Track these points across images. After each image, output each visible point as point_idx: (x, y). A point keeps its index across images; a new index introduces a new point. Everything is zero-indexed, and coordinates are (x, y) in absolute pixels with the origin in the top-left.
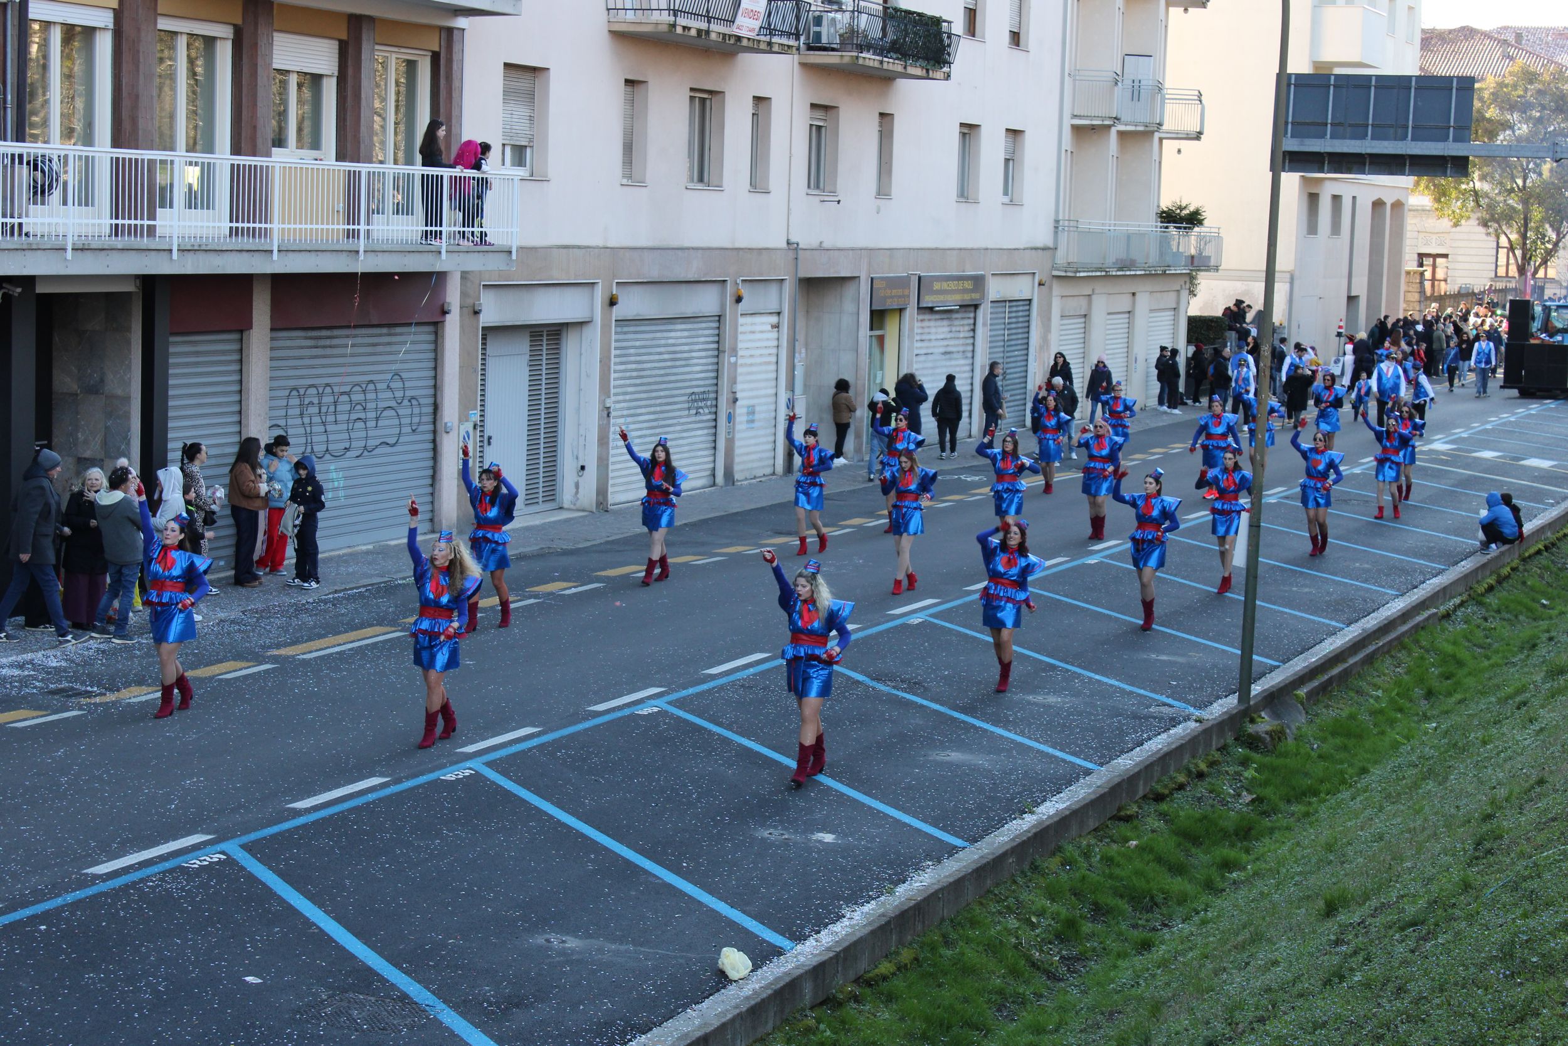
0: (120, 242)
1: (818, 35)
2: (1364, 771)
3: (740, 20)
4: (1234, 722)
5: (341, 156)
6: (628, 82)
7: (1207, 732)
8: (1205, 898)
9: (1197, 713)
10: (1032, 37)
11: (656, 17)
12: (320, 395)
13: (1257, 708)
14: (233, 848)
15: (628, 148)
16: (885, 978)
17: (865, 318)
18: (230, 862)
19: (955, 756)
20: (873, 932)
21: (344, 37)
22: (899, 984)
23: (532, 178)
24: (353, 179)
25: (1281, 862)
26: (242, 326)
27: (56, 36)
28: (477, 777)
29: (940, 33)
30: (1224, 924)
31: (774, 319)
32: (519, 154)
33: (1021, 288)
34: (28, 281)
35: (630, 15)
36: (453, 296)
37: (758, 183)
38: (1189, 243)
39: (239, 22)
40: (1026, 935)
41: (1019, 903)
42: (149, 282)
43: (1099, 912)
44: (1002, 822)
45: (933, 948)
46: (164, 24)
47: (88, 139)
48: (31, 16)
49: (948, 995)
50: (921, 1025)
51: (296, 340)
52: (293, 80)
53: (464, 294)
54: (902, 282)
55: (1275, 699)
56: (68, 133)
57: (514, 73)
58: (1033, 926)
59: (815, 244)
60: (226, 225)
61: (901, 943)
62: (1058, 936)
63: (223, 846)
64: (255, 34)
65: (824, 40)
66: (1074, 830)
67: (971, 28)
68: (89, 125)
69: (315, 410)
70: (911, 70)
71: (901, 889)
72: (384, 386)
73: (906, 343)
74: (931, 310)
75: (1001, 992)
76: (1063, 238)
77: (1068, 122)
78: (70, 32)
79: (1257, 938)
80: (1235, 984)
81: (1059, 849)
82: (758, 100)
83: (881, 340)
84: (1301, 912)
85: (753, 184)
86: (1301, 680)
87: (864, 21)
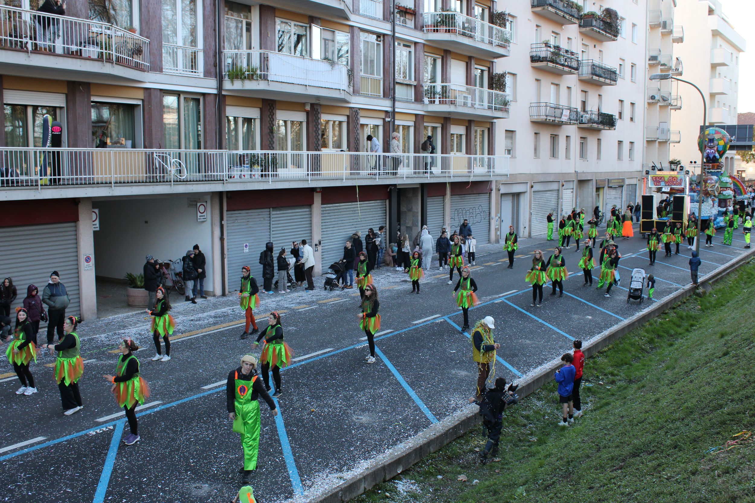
0: (416, 176)
1: (582, 120)
2: (728, 302)
3: (563, 117)
4: (693, 290)
5: (467, 153)
6: (535, 133)
7: (686, 292)
8: (687, 333)
9: (683, 287)
10: (636, 119)
11: (542, 117)
12: (462, 211)
14: (446, 318)
15: (535, 149)
16: (605, 352)
17: (595, 190)
18: (445, 321)
20: (602, 340)
21: (467, 125)
22: (609, 353)
23: (513, 157)
24: (470, 159)
25: (707, 325)
26: (444, 195)
27: (401, 128)
28: (503, 302)
29: (612, 118)
30: (693, 340)
31: (572, 190)
32: (509, 151)
33: (634, 182)
34: (395, 185)
35: (536, 117)
36: (494, 187)
37: (567, 157)
38: (677, 169)
39: (443, 122)
40: (641, 342)
41: (639, 334)
42: (422, 185)
43: (659, 336)
44: (633, 314)
45: (617, 344)
46: (425, 124)
47: (409, 152)
48: (396, 123)
49: (621, 356)
50: (614, 363)
51: (456, 198)
52: (455, 136)
53: (496, 186)
54: (604, 180)
55: (704, 283)
56: (404, 151)
57: (507, 132)
58: (642, 340)
59: (582, 171)
60: (440, 171)
61: (609, 343)
62: (649, 342)
63: (444, 317)
64: (446, 125)
65: (584, 121)
66: (652, 316)
67: (620, 117)
68: (409, 149)
69: (461, 214)
70: (605, 128)
71: (609, 330)
72: (477, 208)
73: (605, 196)
74: (611, 187)
75: (634, 356)
76: (645, 169)
77: (645, 140)
78: (404, 126)
79: (702, 343)
80: (697, 354)
82: (567, 137)
83: (598, 195)
84: (713, 337)
85: (566, 157)
86: (710, 279)
87: (593, 116)
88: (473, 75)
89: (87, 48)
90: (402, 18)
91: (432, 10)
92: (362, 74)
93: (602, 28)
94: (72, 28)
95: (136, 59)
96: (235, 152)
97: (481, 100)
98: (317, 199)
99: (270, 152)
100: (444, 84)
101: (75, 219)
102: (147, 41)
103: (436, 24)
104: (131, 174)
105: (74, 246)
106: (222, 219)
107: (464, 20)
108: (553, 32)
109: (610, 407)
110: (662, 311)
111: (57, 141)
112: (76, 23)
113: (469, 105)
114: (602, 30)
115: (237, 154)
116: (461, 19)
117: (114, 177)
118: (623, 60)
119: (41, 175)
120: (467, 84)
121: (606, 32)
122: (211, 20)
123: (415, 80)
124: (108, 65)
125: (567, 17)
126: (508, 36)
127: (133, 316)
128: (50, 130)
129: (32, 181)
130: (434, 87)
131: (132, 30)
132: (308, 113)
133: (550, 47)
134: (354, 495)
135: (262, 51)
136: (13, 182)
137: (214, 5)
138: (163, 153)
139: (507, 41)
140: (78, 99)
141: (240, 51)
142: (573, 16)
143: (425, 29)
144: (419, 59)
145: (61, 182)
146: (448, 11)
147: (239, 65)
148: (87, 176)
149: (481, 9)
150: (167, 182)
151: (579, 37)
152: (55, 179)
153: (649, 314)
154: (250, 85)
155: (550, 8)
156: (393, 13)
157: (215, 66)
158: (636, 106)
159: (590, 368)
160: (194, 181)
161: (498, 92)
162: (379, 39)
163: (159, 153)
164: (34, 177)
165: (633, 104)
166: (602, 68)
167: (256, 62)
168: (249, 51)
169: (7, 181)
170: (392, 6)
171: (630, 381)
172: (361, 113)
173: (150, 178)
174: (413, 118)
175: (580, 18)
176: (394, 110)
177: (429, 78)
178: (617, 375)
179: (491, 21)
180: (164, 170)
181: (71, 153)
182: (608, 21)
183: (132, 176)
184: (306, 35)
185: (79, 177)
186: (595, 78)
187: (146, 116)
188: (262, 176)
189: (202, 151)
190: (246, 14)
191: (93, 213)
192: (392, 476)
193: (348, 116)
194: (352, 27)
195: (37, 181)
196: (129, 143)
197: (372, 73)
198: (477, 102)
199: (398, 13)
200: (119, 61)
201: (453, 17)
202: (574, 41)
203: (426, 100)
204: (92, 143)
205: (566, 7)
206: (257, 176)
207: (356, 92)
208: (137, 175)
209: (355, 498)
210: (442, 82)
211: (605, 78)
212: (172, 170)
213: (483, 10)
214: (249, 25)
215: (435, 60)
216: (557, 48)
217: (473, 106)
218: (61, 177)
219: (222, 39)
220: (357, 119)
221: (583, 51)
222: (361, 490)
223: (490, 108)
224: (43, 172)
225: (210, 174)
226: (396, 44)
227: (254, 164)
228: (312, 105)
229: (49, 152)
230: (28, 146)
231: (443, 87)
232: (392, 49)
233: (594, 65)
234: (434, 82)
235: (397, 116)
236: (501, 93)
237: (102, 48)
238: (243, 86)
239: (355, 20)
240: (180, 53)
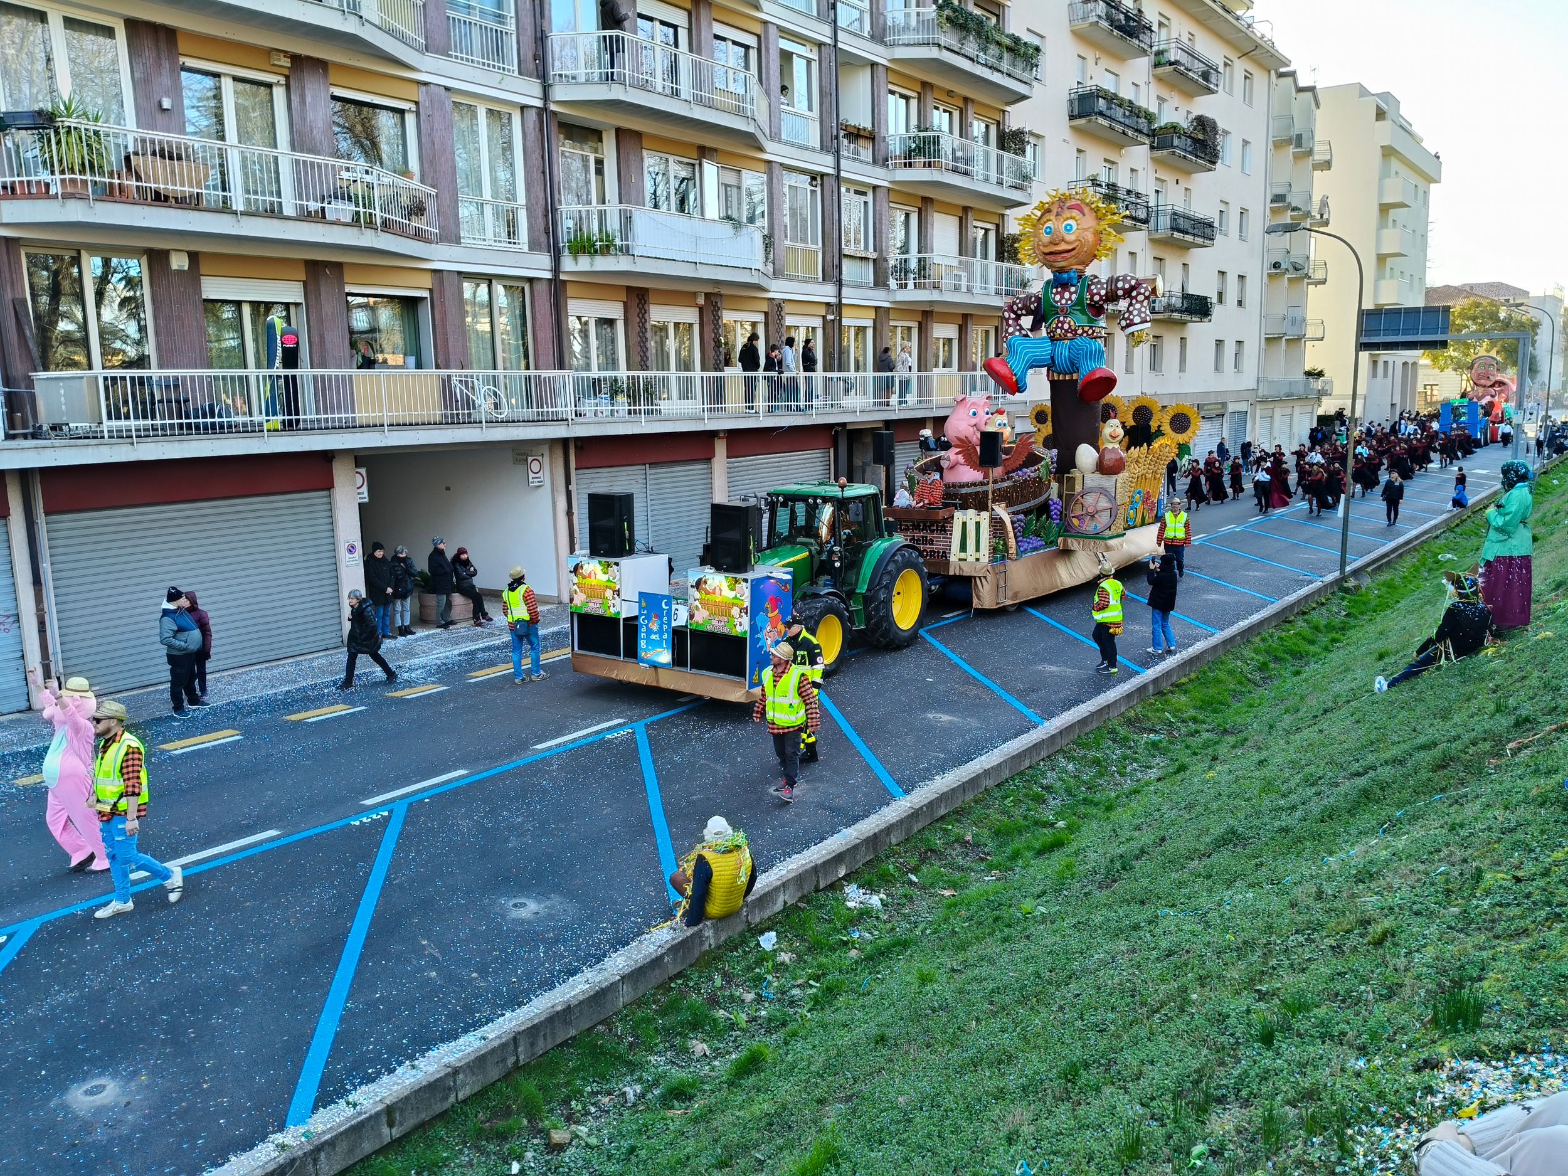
1: (1154, 308)
2: (1397, 602)
4: (1338, 582)
5: (960, 369)
7: (1326, 586)
8: (1324, 654)
9: (1321, 578)
10: (1247, 302)
13: (1348, 576)
14: (922, 631)
16: (1184, 684)
19: (1214, 597)
21: (960, 322)
22: (1190, 687)
24: (964, 378)
25: (1359, 639)
27: (852, 331)
29: (1206, 303)
30: (1333, 664)
33: (1242, 407)
34: (844, 425)
37: (1129, 369)
38: (1318, 384)
39: (920, 319)
40: (1245, 668)
41: (1242, 655)
42: (888, 423)
43: (1277, 659)
44: (1234, 623)
45: (1205, 673)
46: (892, 323)
47: (864, 370)
48: (844, 323)
49: (1211, 691)
50: (1199, 703)
52: (941, 342)
55: (1356, 573)
56: (857, 368)
58: (1248, 664)
61: (1191, 670)
62: (1260, 669)
64: (927, 324)
66: (1266, 626)
67: (1220, 300)
68: (865, 364)
70: (1194, 319)
71: (1190, 649)
74: (1204, 417)
75: (1234, 691)
76: (1261, 385)
77: (1263, 337)
78: (856, 328)
80: (1338, 688)
81: (1259, 634)
84: (1368, 660)
85: (1127, 370)
86: (1368, 565)
87: (1173, 300)
88: (970, 238)
89: (333, 206)
90: (852, 146)
91: (902, 130)
92: (787, 242)
93: (1190, 149)
94: (306, 173)
95: (416, 223)
96: (585, 374)
97: (984, 279)
98: (721, 448)
99: (641, 374)
100: (921, 256)
101: (329, 486)
102: (433, 192)
103: (909, 154)
104: (416, 410)
105: (329, 527)
106: (568, 482)
107: (957, 143)
108: (1106, 160)
109: (1188, 773)
110: (1283, 618)
111: (291, 359)
112: (312, 163)
113: (964, 289)
114: (1190, 153)
115: (588, 378)
116: (949, 143)
117: (386, 417)
118: (1227, 203)
119: (267, 415)
120: (960, 254)
121: (1197, 156)
122: (537, 155)
123: (875, 250)
124: (369, 233)
125: (1130, 133)
126: (1029, 170)
127: (428, 636)
128: (279, 341)
129: (252, 423)
130: (906, 260)
131: (406, 173)
132: (701, 309)
133: (1100, 186)
134: (768, 913)
135: (623, 207)
136: (222, 426)
137: (541, 130)
138: (466, 376)
139: (1026, 178)
140: (323, 289)
141: (588, 208)
142: (1140, 132)
143: (890, 162)
144: (881, 214)
145: (301, 426)
146: (926, 130)
147: (585, 229)
148: (343, 415)
149: (983, 126)
150: (475, 422)
151: (1150, 167)
152: (290, 421)
153: (1261, 623)
154: (603, 264)
155: (1101, 120)
156: (837, 137)
157: (547, 233)
158: (1248, 280)
159: (1157, 710)
160: (518, 421)
161: (1012, 265)
162: (814, 183)
163: (460, 376)
164: (256, 418)
165: (1242, 277)
166: (1189, 218)
167: (613, 224)
168: (602, 207)
169: (213, 424)
170: (834, 125)
171: (1225, 732)
172: (787, 308)
173: (446, 416)
174: (872, 315)
175: (1152, 134)
176: (840, 301)
177: (899, 245)
178: (1203, 722)
179: (1001, 146)
180: (470, 404)
181: (315, 377)
182: (1201, 137)
183: (416, 415)
184: (693, 178)
185: (330, 416)
186: (1177, 235)
187: (437, 317)
188: (630, 412)
189: (532, 372)
190: (594, 145)
191: (358, 476)
192: (829, 882)
193: (766, 314)
194: (769, 162)
195: (261, 424)
196: (412, 360)
197: (804, 240)
198: (978, 284)
199: (845, 136)
200: (386, 226)
201: (936, 140)
202: (1141, 172)
203: (893, 283)
204: (351, 361)
205: (1128, 117)
206: (621, 412)
207: (778, 273)
208: (425, 412)
209: (769, 918)
210: (919, 252)
211: (1194, 235)
212: (484, 405)
213: (987, 127)
214: (599, 163)
215: (907, 215)
216: (1112, 186)
217: (969, 290)
218: (301, 417)
219: (556, 187)
220: (781, 318)
221: (1157, 192)
222: (779, 906)
223: (998, 293)
224: (271, 411)
225: (545, 409)
226: (843, 189)
227: (616, 393)
228: (707, 295)
229: (279, 377)
230: (245, 368)
231: (920, 260)
232: (835, 198)
233: (1175, 214)
234: (907, 252)
235: (845, 312)
236: (1016, 266)
237: (357, 205)
238: (592, 265)
239: (774, 151)
240: (488, 210)
